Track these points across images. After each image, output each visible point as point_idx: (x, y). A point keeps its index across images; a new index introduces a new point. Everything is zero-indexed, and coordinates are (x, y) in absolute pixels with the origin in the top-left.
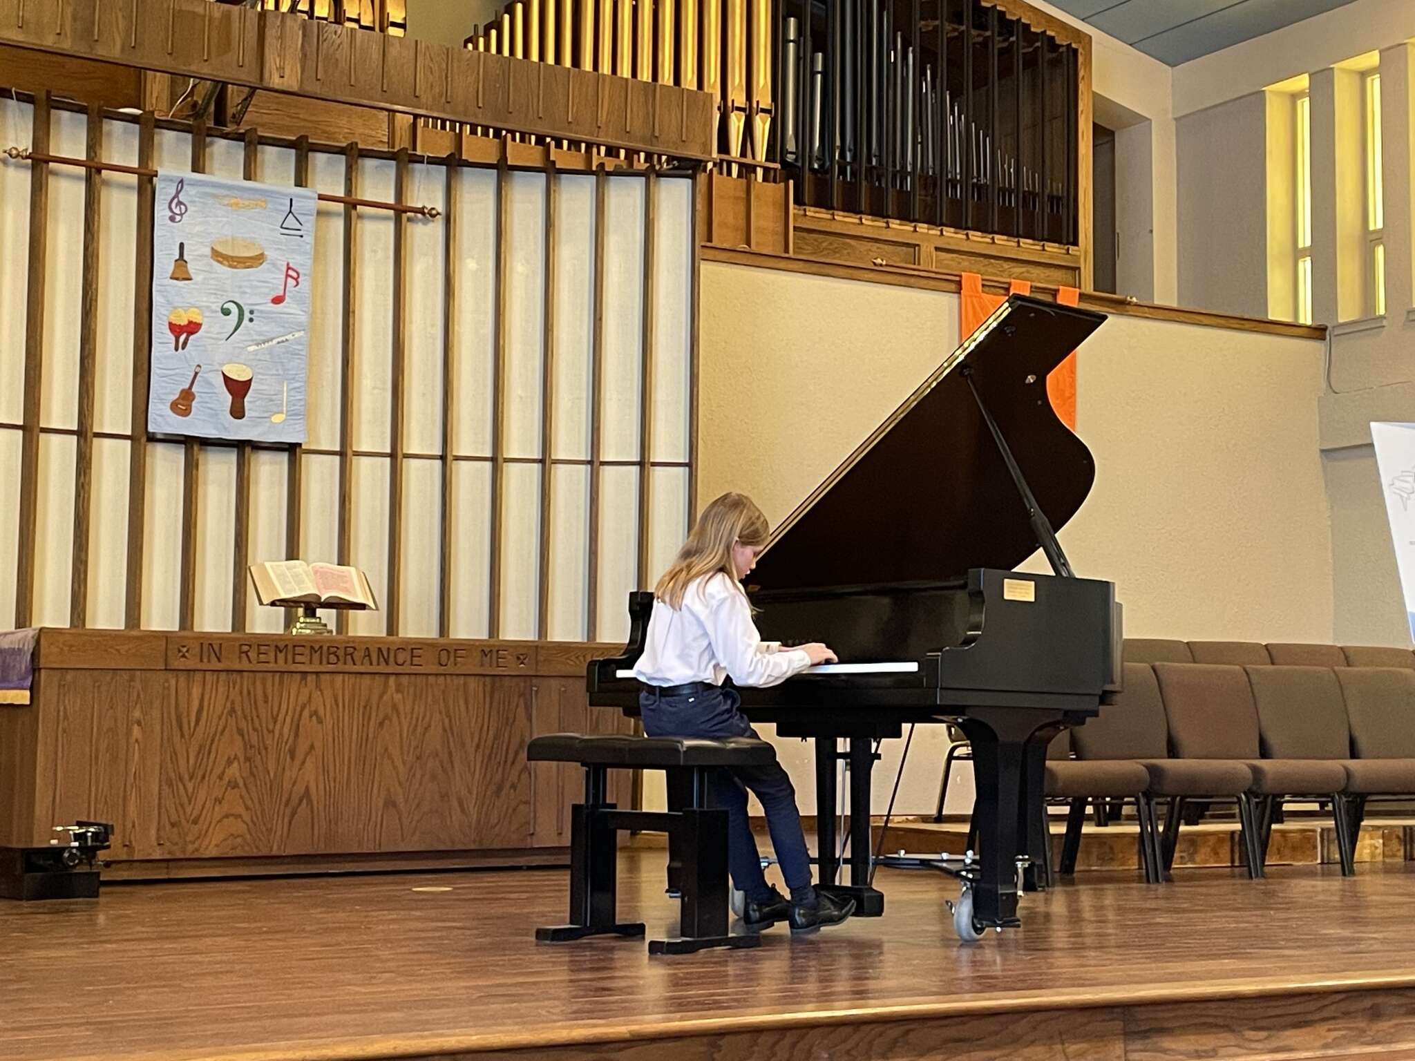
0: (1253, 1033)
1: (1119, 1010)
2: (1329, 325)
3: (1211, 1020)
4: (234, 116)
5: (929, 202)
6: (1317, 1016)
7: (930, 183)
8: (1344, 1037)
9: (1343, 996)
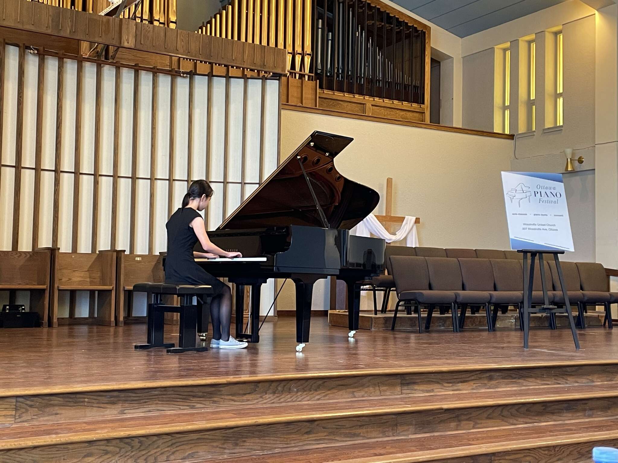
0: (446, 384)
1: (400, 376)
2: (515, 135)
3: (432, 380)
4: (112, 56)
5: (370, 88)
6: (470, 379)
7: (370, 81)
8: (479, 386)
9: (480, 372)
